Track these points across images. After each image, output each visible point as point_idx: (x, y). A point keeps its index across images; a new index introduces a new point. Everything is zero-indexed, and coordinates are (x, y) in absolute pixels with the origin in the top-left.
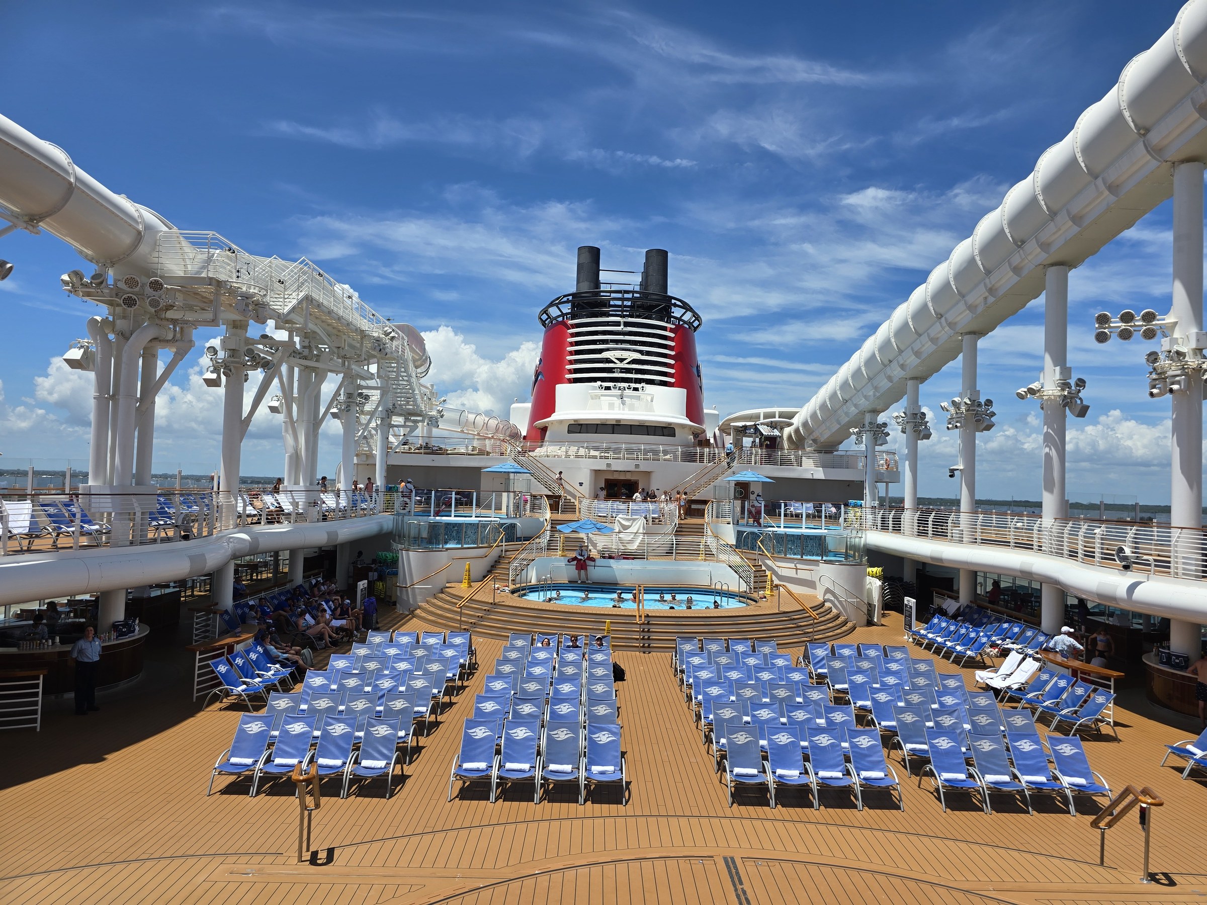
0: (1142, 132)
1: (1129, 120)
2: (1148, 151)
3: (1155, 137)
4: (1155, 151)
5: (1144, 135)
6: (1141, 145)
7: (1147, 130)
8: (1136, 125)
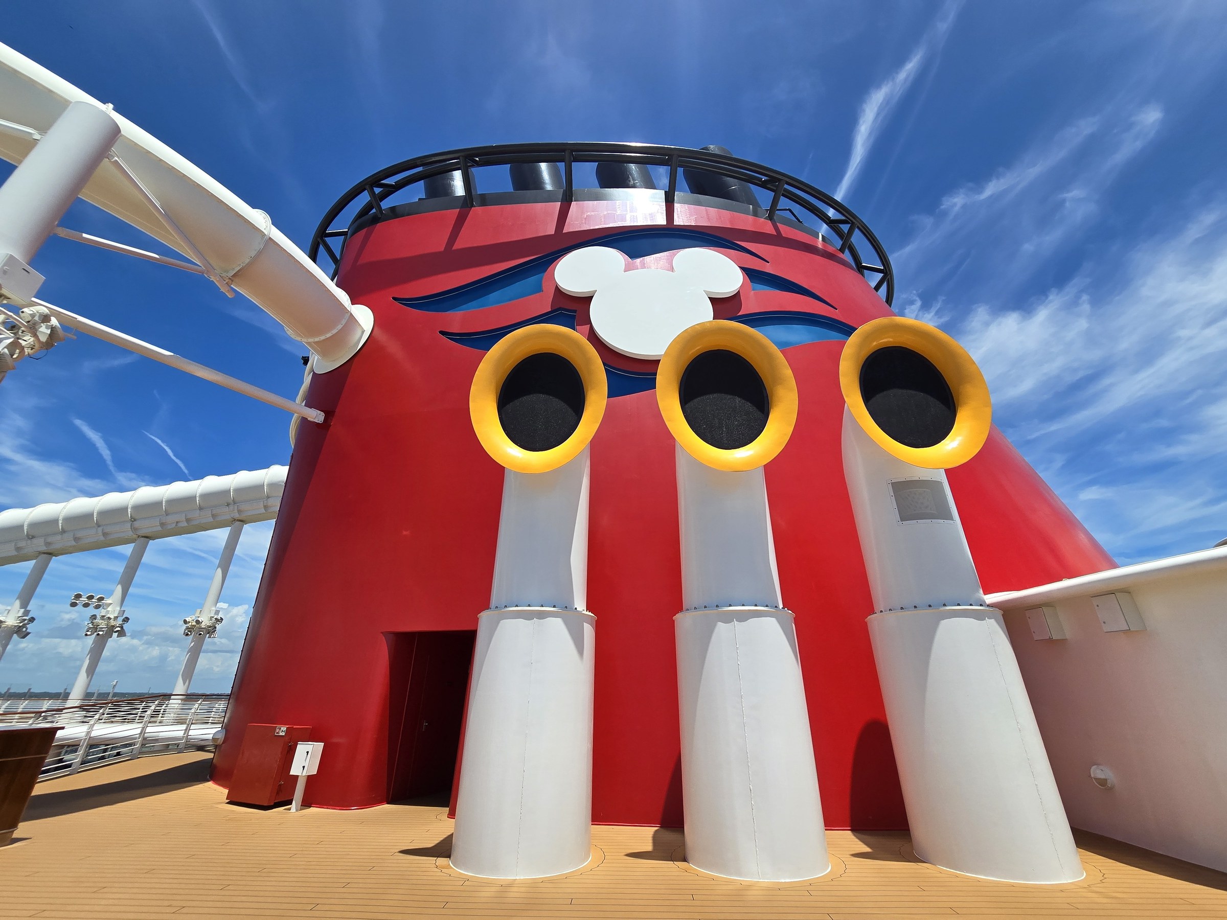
0: (133, 520)
1: (129, 513)
2: (131, 528)
3: (137, 524)
4: (134, 529)
5: (133, 521)
6: (129, 525)
7: (135, 520)
8: (131, 516)
